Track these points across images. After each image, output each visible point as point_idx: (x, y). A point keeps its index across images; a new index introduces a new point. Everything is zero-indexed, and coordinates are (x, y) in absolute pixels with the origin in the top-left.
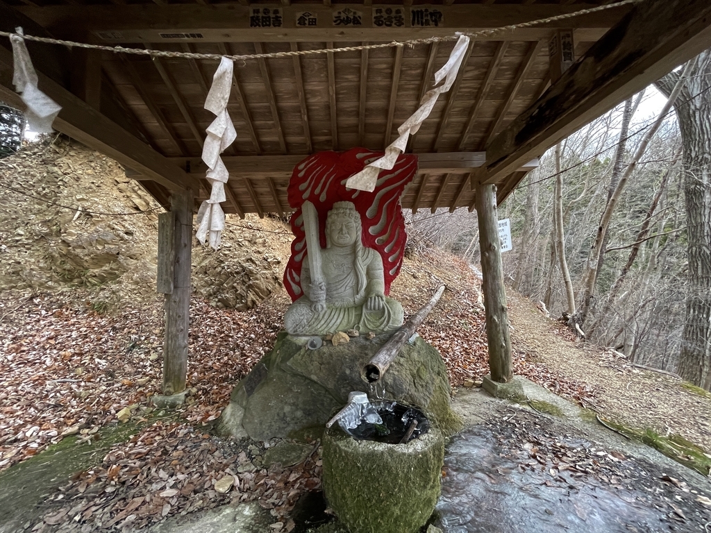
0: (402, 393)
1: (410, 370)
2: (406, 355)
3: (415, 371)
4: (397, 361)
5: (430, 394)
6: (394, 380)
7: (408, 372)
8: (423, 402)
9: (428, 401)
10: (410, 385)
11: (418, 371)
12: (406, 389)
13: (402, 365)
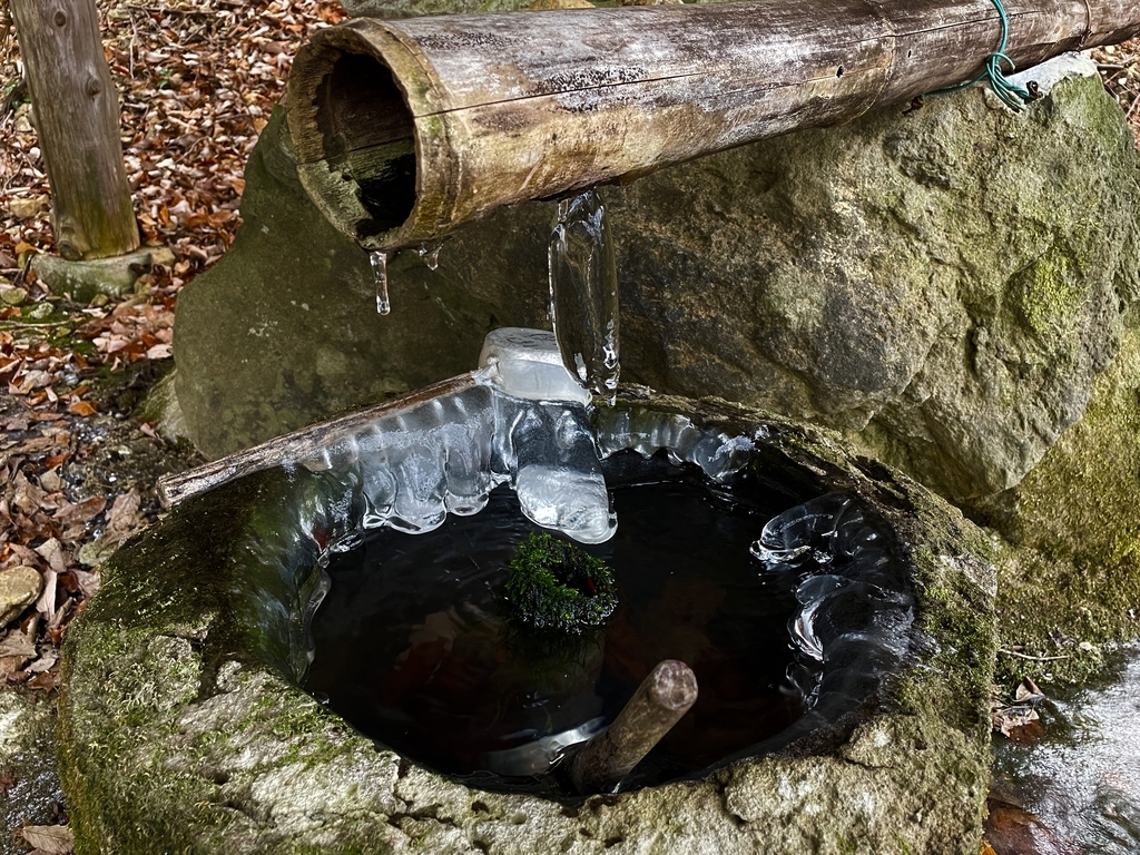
0: (869, 385)
1: (966, 267)
2: (956, 177)
3: (996, 284)
4: (883, 199)
5: (1059, 419)
6: (835, 306)
7: (948, 278)
8: (1000, 457)
9: (1036, 454)
10: (934, 351)
11: (1015, 283)
12: (900, 370)
13: (910, 230)
